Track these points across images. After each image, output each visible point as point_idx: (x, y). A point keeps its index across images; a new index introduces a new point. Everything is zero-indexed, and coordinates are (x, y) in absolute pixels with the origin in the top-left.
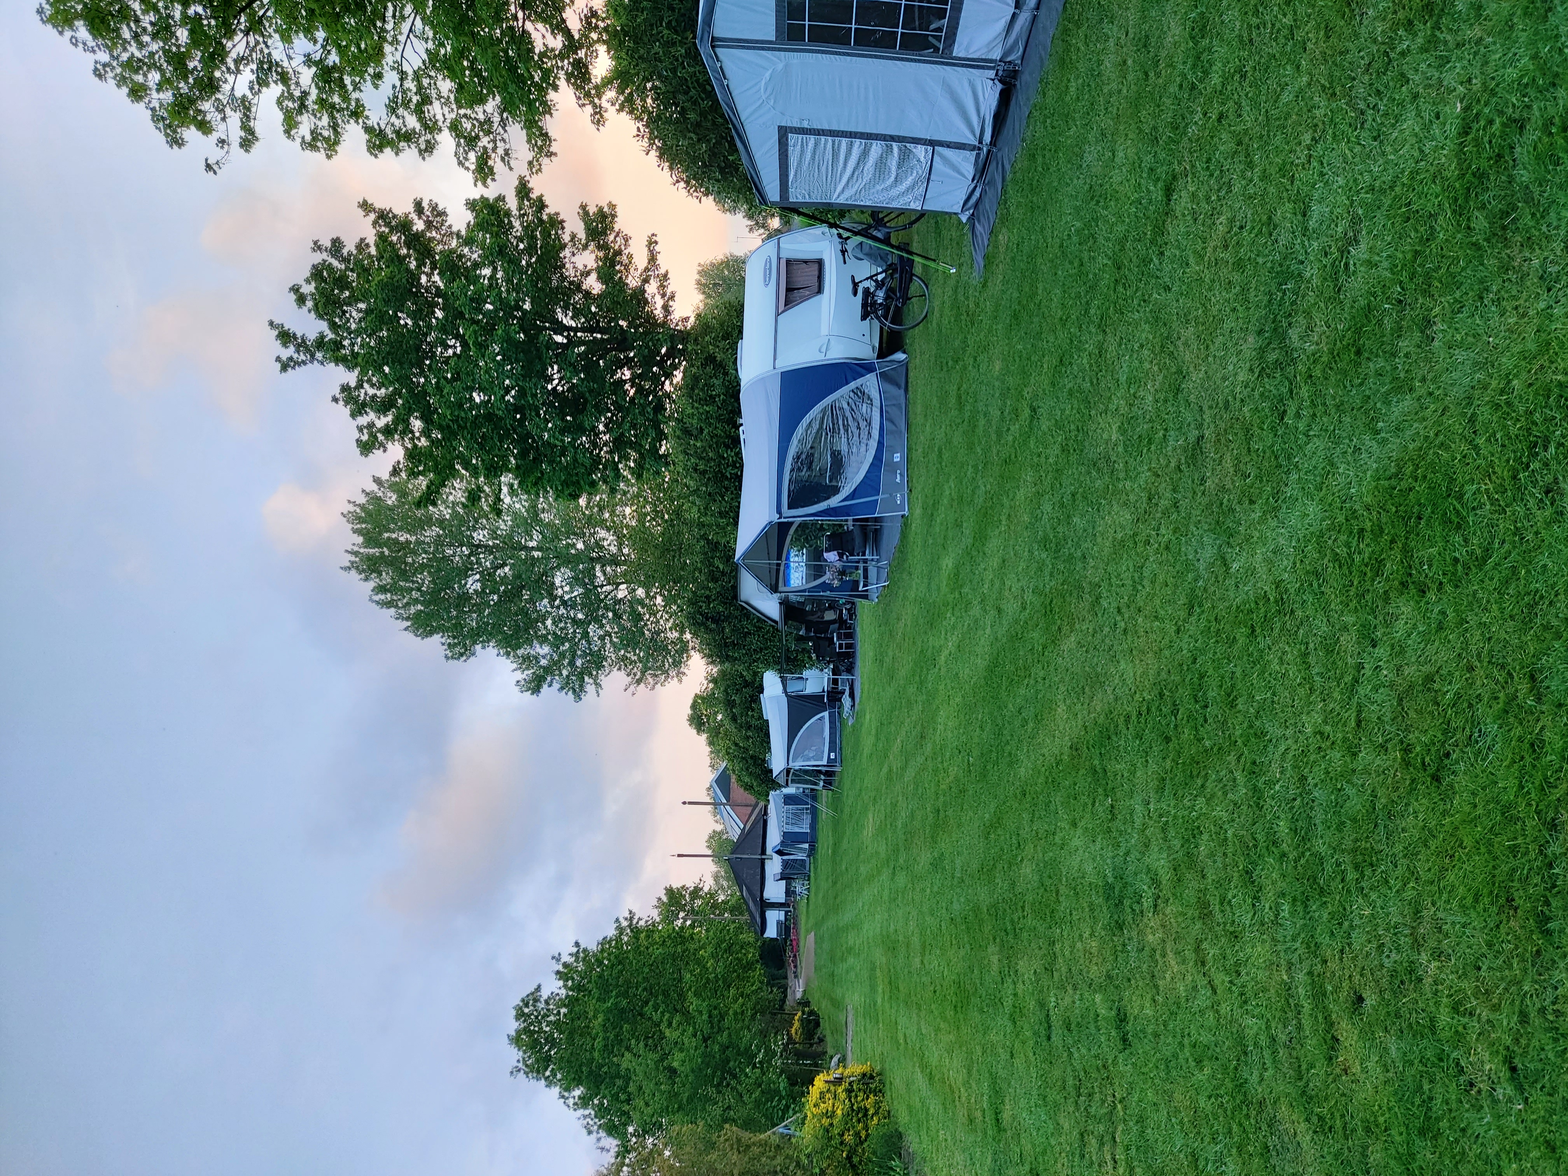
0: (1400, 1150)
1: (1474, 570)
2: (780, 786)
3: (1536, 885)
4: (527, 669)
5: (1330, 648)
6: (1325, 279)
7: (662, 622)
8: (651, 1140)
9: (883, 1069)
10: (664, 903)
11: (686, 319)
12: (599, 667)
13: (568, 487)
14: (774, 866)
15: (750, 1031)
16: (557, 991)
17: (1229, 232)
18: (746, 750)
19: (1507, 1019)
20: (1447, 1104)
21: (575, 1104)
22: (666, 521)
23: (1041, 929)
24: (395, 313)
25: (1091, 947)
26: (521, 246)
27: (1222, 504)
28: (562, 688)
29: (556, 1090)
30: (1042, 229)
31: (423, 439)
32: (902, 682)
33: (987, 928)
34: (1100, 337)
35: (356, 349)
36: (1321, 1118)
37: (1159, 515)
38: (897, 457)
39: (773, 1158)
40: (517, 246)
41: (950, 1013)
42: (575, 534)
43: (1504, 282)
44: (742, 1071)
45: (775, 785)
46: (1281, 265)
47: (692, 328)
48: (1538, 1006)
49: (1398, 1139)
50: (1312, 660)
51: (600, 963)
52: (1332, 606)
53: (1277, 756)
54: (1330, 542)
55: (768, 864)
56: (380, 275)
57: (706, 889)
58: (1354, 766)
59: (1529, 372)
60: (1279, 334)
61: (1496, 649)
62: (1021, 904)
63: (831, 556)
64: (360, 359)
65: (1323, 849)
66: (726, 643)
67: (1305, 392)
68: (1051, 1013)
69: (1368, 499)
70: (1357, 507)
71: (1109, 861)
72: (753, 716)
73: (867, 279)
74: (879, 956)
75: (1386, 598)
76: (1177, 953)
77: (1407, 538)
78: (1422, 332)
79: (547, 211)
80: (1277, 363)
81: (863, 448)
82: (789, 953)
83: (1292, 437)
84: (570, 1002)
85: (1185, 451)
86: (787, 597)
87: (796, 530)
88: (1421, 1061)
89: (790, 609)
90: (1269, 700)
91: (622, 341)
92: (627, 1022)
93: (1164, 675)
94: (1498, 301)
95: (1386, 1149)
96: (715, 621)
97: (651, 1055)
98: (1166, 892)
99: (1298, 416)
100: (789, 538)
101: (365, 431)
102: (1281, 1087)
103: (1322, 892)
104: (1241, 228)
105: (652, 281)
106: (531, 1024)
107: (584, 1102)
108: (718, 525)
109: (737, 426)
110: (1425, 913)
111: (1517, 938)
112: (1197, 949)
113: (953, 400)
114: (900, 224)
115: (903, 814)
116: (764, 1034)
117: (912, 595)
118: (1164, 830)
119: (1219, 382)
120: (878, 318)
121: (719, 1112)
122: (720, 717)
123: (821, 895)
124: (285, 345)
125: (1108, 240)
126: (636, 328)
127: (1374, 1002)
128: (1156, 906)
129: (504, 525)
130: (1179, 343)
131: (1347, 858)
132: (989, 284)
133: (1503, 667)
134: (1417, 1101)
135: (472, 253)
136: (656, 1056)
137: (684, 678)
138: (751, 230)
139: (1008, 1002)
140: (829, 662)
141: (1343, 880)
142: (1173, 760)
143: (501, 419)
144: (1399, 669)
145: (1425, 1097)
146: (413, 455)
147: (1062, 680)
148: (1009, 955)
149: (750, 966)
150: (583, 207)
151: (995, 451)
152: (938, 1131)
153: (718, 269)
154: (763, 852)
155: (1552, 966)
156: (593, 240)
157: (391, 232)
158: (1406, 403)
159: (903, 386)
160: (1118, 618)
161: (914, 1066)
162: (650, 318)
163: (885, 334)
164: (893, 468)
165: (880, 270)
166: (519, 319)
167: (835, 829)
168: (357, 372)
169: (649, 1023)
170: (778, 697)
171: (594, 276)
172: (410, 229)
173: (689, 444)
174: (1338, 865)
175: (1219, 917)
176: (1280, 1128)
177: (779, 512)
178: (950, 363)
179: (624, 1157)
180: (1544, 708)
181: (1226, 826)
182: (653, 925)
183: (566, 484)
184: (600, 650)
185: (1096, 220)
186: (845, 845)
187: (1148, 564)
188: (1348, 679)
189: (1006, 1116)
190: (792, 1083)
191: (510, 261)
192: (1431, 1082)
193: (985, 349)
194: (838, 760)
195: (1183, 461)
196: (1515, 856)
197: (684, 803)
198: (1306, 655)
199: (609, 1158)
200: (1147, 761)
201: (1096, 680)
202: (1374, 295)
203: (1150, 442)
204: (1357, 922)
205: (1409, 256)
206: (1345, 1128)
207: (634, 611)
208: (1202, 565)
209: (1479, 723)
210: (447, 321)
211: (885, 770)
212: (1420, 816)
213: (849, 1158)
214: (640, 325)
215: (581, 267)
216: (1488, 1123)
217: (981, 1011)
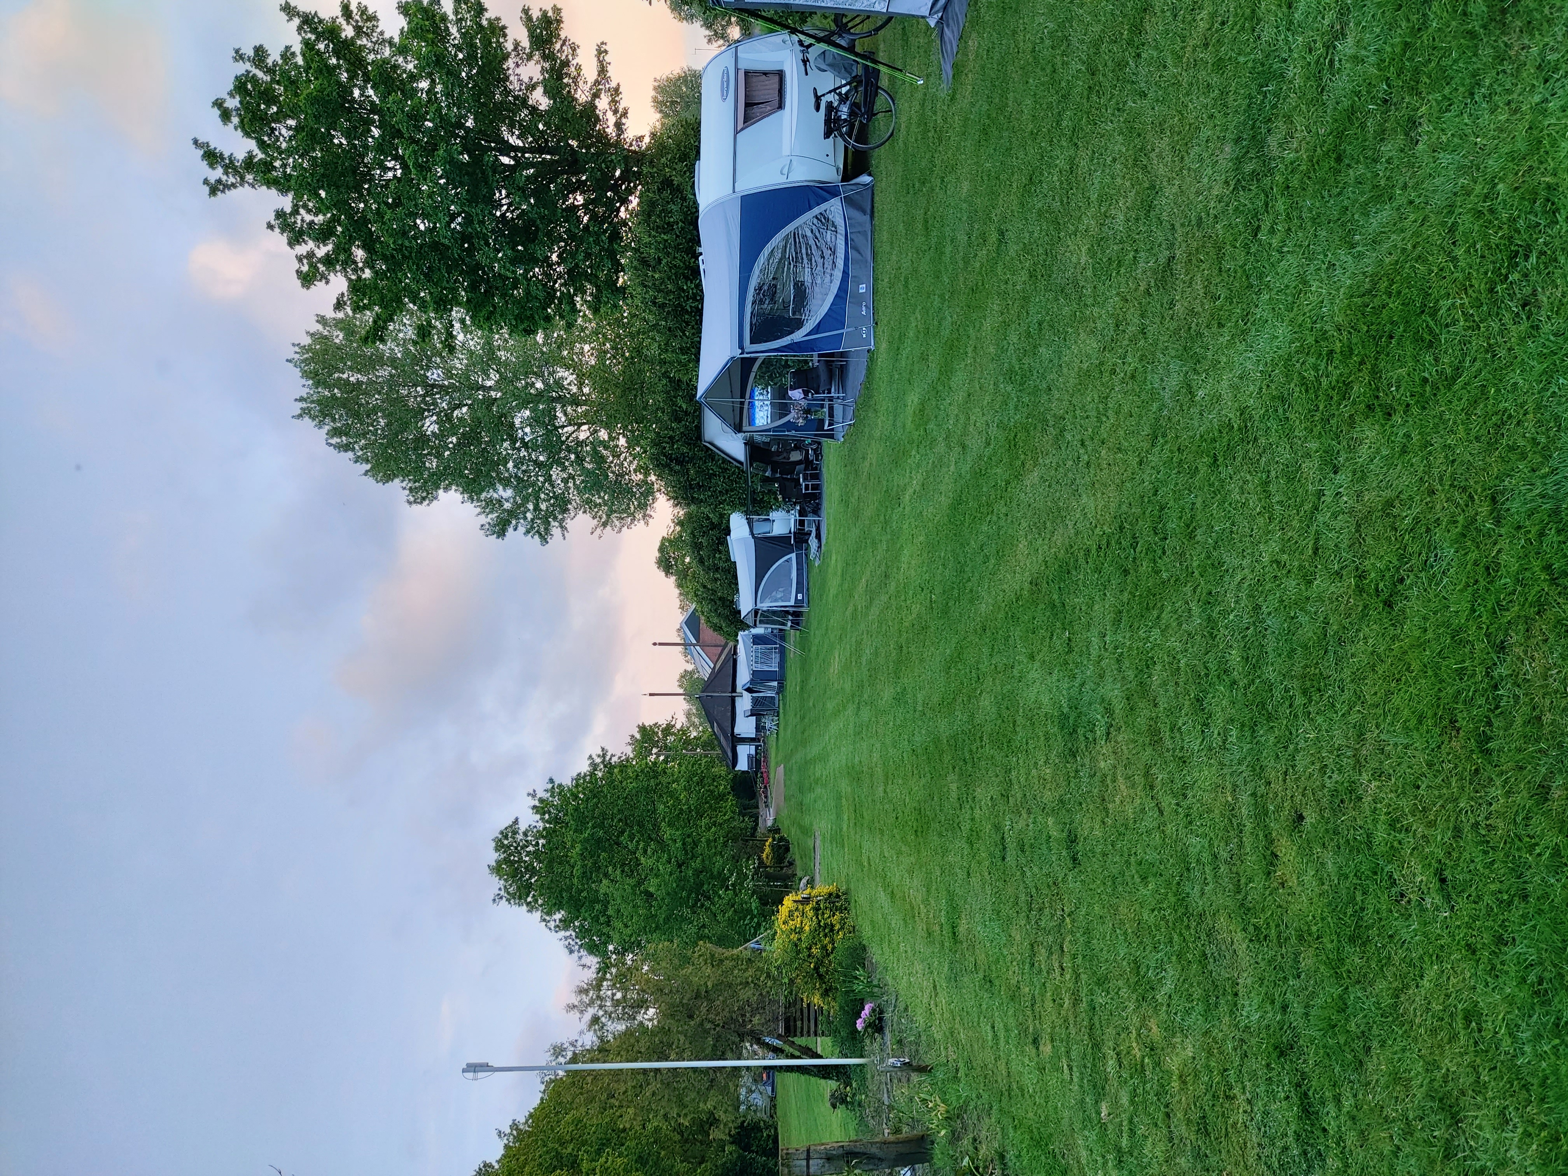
0: (1331, 956)
1: (1443, 391)
2: (749, 627)
3: (1480, 707)
4: (491, 512)
5: (1292, 475)
6: (1308, 78)
7: (626, 464)
8: (631, 956)
9: (848, 889)
10: (637, 740)
11: (641, 138)
12: (565, 510)
13: (522, 322)
14: (744, 703)
15: (723, 857)
16: (534, 824)
17: (1210, 29)
18: (714, 592)
19: (1441, 835)
20: (1378, 913)
21: (556, 927)
22: (627, 359)
23: (998, 758)
24: (328, 130)
25: (1046, 774)
26: (461, 56)
27: (1190, 328)
28: (528, 532)
29: (537, 915)
30: (1014, 32)
31: (367, 271)
32: (867, 522)
33: (947, 758)
34: (1072, 152)
35: (288, 170)
36: (1256, 928)
37: (1126, 342)
38: (862, 288)
39: (746, 970)
40: (456, 56)
41: (911, 837)
42: (535, 373)
43: (1498, 74)
44: (716, 893)
45: (744, 626)
46: (1263, 65)
47: (648, 148)
48: (1472, 821)
49: (1329, 946)
50: (1272, 488)
51: (576, 797)
52: (1296, 433)
53: (1232, 586)
54: (1298, 365)
55: (738, 701)
56: (309, 87)
57: (678, 726)
58: (1309, 593)
59: (1516, 174)
60: (1257, 141)
61: (1459, 472)
62: (979, 735)
63: (796, 394)
64: (293, 182)
65: (1272, 676)
66: (691, 485)
67: (1280, 205)
68: (1006, 836)
69: (1339, 319)
70: (1327, 328)
71: (1064, 692)
72: (720, 558)
73: (830, 92)
74: (845, 786)
75: (1352, 422)
76: (1128, 778)
77: (1376, 359)
78: (1407, 134)
79: (487, 15)
80: (1254, 174)
81: (827, 279)
82: (760, 785)
83: (1265, 254)
84: (548, 834)
85: (1155, 272)
86: (752, 437)
87: (760, 367)
88: (1355, 875)
89: (755, 449)
90: (1228, 530)
91: (574, 163)
92: (605, 851)
93: (1124, 507)
94: (1488, 98)
95: (1317, 955)
96: (679, 462)
97: (628, 880)
98: (1119, 719)
99: (1272, 231)
100: (752, 375)
101: (305, 261)
102: (1221, 900)
103: (1270, 718)
104: (1223, 23)
105: (602, 96)
106: (510, 855)
107: (565, 924)
108: (680, 363)
109: (697, 256)
110: (1368, 735)
111: (1457, 757)
112: (1147, 774)
113: (920, 226)
114: (865, 30)
115: (867, 651)
116: (736, 859)
117: (877, 433)
118: (1118, 661)
119: (1192, 196)
120: (842, 135)
121: (694, 930)
122: (688, 560)
123: (789, 731)
124: (212, 166)
125: (1082, 42)
126: (588, 148)
127: (1313, 820)
128: (1108, 734)
129: (459, 363)
130: (1153, 155)
131: (1296, 684)
132: (958, 96)
133: (1464, 489)
134: (1350, 911)
135: (406, 62)
136: (632, 881)
137: (650, 520)
138: (710, 41)
139: (966, 827)
140: (795, 504)
141: (1291, 706)
142: (1130, 593)
143: (448, 248)
144: (1359, 495)
145: (1357, 907)
146: (357, 287)
147: (1024, 516)
148: (968, 783)
149: (722, 797)
150: (526, 11)
151: (962, 279)
152: (899, 943)
153: (675, 84)
154: (734, 689)
155: (1489, 783)
156: (538, 50)
157: (317, 39)
158: (1385, 214)
159: (869, 211)
160: (1082, 451)
161: (877, 886)
162: (602, 137)
163: (850, 155)
164: (859, 299)
165: (844, 82)
166: (462, 138)
167: (803, 669)
168: (290, 196)
169: (625, 852)
170: (744, 539)
171: (540, 90)
172: (338, 36)
173: (646, 275)
174: (1287, 690)
175: (1168, 743)
176: (1219, 937)
177: (741, 347)
178: (917, 185)
179: (606, 973)
180: (1503, 531)
181: (1179, 656)
182: (627, 761)
183: (519, 318)
184: (563, 493)
185: (1070, 20)
186: (812, 682)
187: (1113, 394)
188: (1307, 507)
189: (962, 929)
190: (763, 901)
191: (449, 73)
192: (1364, 893)
193: (953, 169)
194: (805, 600)
195: (1152, 284)
196: (1461, 679)
197: (655, 644)
198: (1267, 483)
199: (590, 975)
200: (1105, 594)
201: (1058, 514)
202: (1358, 94)
203: (1119, 265)
204: (1302, 744)
205: (1398, 50)
206: (1279, 937)
207: (595, 451)
208: (1167, 395)
209: (1435, 548)
210: (384, 140)
211: (851, 608)
212: (1370, 641)
213: (816, 968)
214: (592, 145)
215: (526, 80)
216: (1414, 930)
217: (940, 835)
